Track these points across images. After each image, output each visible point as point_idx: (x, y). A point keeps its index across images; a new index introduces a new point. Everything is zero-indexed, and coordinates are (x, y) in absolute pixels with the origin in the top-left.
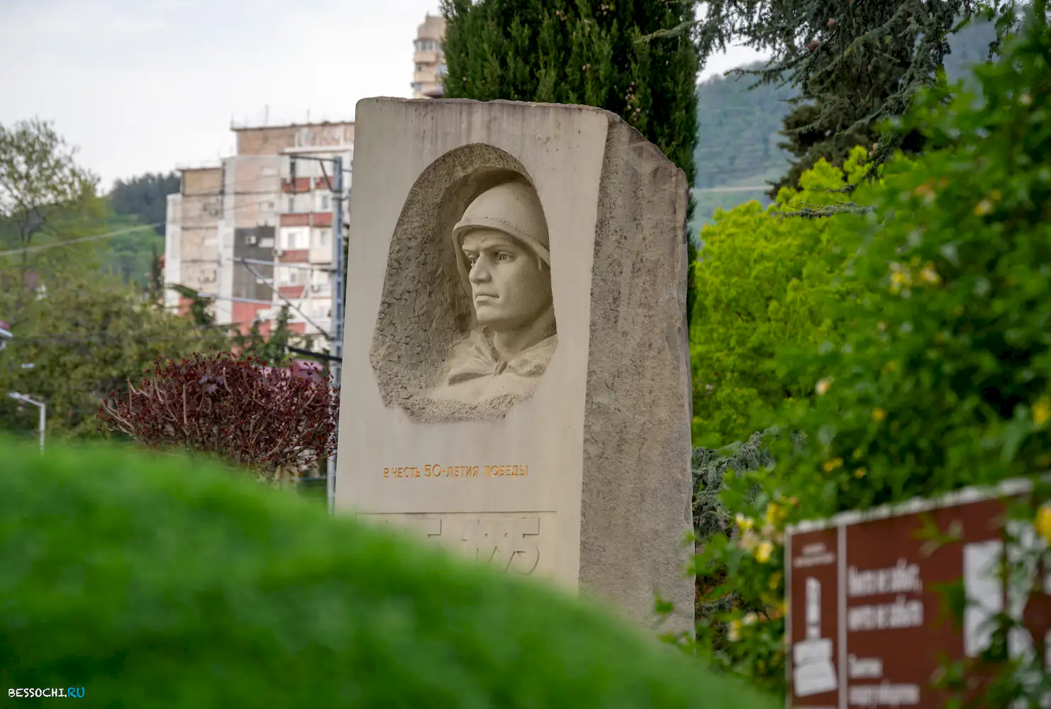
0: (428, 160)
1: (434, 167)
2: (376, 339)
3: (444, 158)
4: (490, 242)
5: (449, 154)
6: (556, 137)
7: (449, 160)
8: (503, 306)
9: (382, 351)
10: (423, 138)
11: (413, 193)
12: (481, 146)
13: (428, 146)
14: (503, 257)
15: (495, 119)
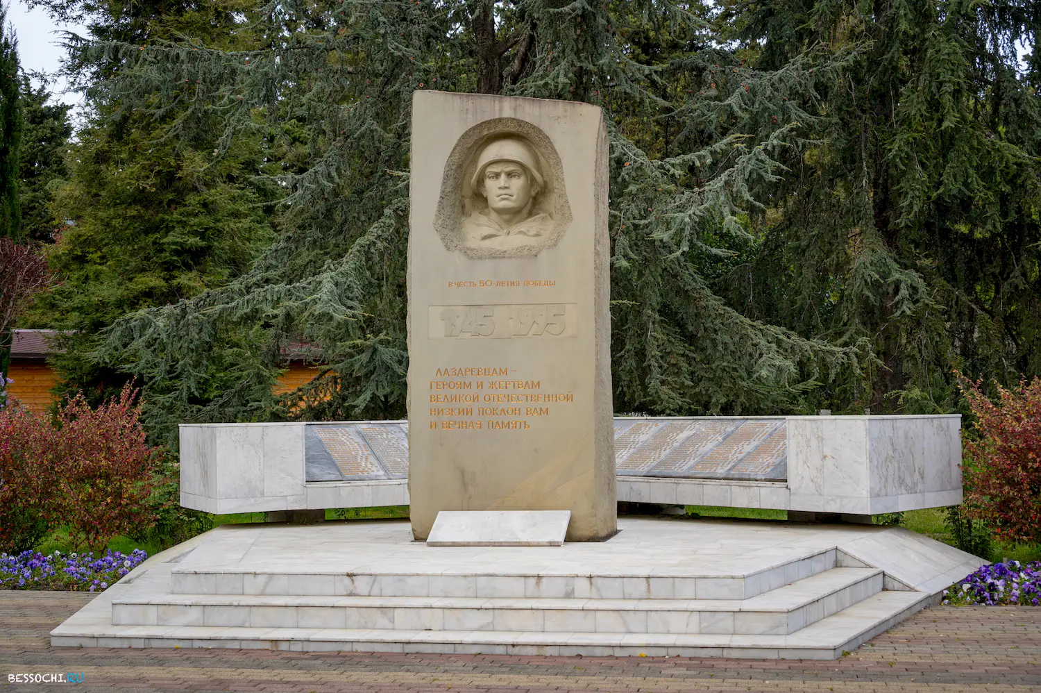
0: (471, 124)
1: (474, 128)
2: (436, 215)
3: (481, 125)
4: (511, 168)
5: (485, 122)
6: (565, 117)
7: (484, 125)
8: (515, 201)
9: (440, 222)
10: (467, 113)
11: (459, 140)
12: (508, 119)
13: (470, 116)
14: (515, 176)
15: (520, 106)
